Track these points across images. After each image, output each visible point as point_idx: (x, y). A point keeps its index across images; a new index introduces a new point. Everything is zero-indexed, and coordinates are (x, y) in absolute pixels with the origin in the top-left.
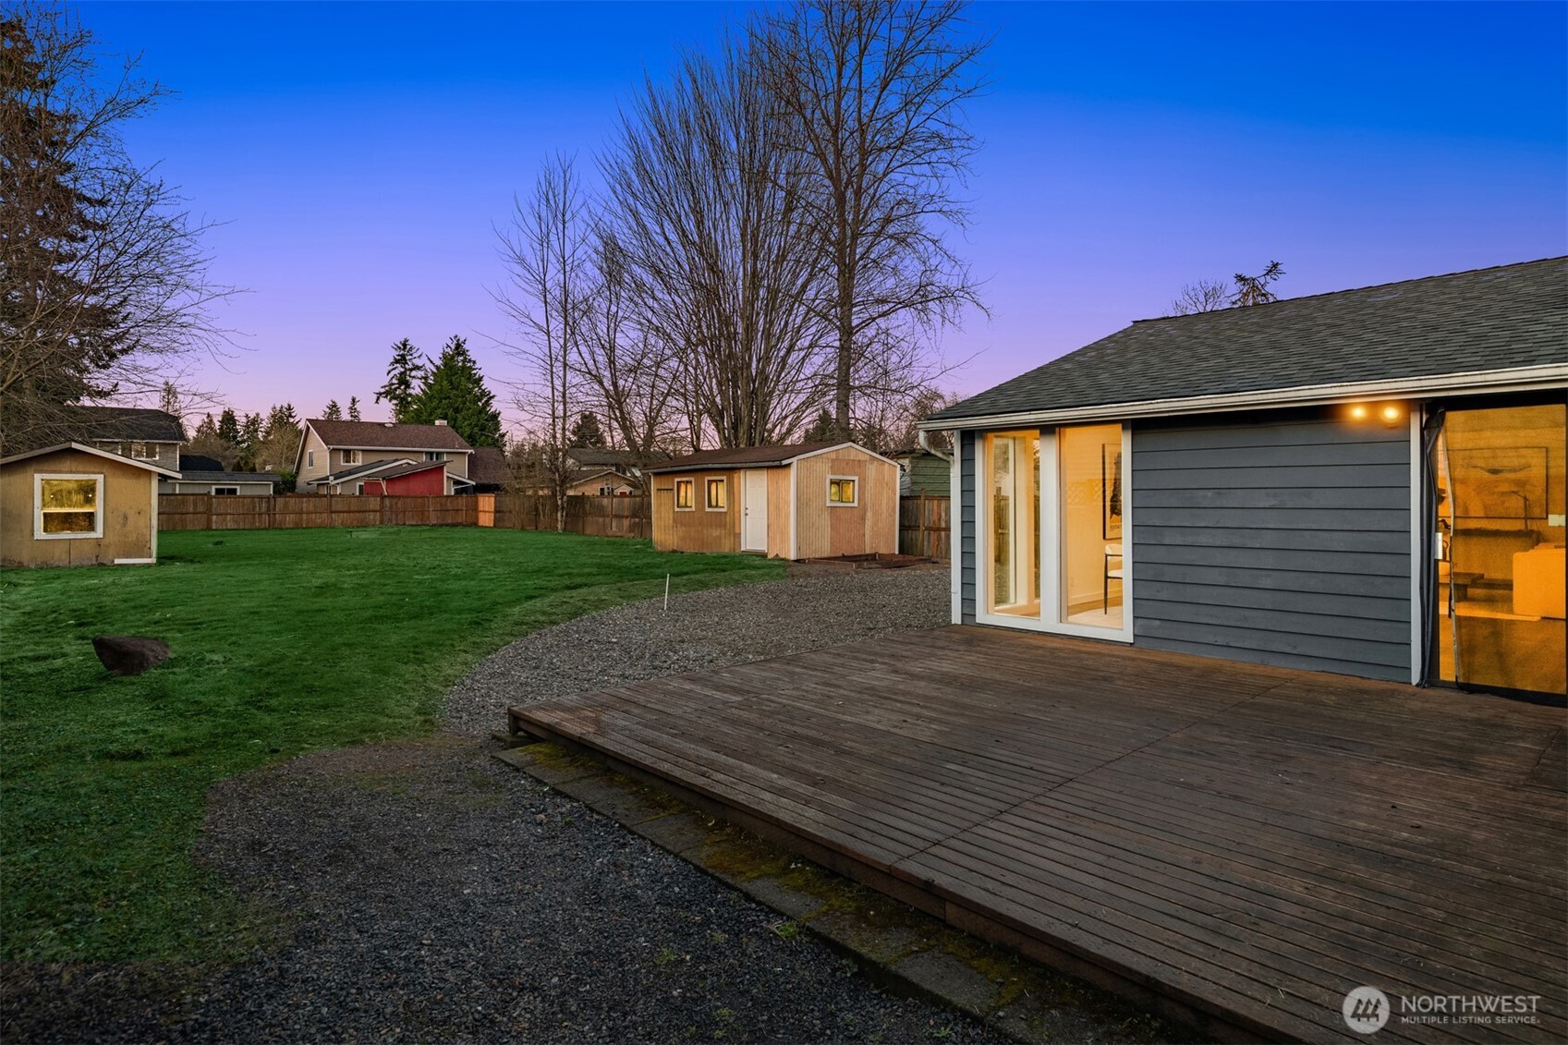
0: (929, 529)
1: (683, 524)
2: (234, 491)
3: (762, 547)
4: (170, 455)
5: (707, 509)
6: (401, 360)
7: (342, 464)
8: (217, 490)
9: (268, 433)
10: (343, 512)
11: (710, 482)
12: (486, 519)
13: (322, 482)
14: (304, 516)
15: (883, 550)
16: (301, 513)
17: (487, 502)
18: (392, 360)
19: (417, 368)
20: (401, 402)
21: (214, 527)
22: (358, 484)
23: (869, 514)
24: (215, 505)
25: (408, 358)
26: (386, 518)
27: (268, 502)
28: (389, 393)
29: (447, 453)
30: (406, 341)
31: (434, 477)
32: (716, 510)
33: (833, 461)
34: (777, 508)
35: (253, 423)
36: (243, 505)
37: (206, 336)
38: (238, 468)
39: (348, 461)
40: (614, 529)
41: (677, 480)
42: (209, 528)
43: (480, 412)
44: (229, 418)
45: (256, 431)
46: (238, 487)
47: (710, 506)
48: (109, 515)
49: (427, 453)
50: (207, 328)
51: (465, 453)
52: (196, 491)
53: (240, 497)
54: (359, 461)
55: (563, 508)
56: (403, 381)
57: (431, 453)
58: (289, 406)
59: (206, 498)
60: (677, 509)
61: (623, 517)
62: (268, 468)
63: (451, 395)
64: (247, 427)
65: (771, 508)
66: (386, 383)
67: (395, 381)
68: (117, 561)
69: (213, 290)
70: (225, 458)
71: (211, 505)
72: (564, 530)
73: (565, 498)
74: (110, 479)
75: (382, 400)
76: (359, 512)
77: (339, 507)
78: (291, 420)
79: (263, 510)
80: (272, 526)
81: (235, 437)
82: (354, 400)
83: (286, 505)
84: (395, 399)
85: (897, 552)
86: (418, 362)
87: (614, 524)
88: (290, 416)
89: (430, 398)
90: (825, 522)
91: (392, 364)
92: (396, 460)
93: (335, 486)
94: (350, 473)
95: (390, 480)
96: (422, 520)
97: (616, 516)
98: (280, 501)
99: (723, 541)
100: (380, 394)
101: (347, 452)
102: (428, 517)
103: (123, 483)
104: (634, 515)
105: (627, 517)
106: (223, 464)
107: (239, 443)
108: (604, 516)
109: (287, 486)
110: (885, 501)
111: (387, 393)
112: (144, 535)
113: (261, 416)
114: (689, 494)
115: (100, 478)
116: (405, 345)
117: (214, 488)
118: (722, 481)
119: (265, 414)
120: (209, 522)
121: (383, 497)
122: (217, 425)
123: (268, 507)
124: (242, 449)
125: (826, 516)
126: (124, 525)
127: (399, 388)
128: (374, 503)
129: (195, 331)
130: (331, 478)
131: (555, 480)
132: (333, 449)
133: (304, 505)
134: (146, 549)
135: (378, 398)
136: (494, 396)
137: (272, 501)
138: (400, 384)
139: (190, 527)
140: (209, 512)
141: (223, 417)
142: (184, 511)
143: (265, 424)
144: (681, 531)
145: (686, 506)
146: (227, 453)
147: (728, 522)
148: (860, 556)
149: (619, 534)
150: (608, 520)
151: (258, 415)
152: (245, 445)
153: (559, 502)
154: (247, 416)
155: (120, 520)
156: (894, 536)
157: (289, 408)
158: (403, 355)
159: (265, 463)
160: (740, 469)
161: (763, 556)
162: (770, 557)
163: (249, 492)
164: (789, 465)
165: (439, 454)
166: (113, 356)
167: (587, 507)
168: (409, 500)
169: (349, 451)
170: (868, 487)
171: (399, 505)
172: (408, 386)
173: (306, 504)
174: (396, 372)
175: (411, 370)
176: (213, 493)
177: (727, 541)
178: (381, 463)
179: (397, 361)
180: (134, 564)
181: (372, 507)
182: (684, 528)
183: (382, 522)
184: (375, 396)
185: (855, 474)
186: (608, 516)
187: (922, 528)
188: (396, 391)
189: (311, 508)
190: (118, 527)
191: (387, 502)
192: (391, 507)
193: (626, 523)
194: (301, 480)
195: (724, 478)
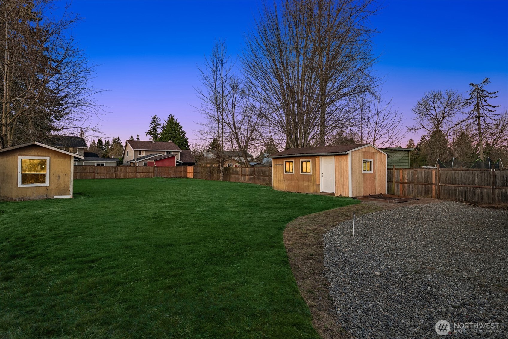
0: (398, 183)
1: (288, 180)
2: (103, 165)
3: (333, 191)
4: (81, 151)
5: (301, 174)
6: (154, 122)
7: (138, 155)
8: (97, 164)
9: (112, 146)
10: (141, 172)
11: (302, 162)
12: (190, 175)
13: (132, 162)
14: (127, 174)
15: (382, 192)
16: (126, 173)
17: (190, 169)
18: (151, 122)
19: (159, 125)
20: (154, 136)
21: (96, 178)
22: (144, 162)
23: (377, 176)
24: (96, 170)
25: (156, 121)
26: (155, 175)
27: (115, 169)
28: (150, 133)
29: (173, 152)
30: (156, 116)
31: (172, 160)
32: (306, 174)
33: (364, 152)
34: (341, 174)
35: (107, 143)
36: (106, 170)
37: (94, 107)
38: (103, 156)
39: (140, 154)
40: (242, 180)
41: (285, 161)
42: (94, 178)
43: (182, 138)
44: (100, 141)
45: (108, 145)
46: (105, 163)
47: (302, 172)
48: (52, 175)
49: (166, 152)
50: (95, 104)
51: (179, 152)
52: (90, 165)
53: (105, 167)
54: (144, 154)
55: (222, 171)
56: (155, 129)
57: (168, 152)
58: (118, 137)
59: (93, 167)
60: (285, 173)
61: (246, 175)
62: (113, 157)
63: (172, 133)
64: (105, 144)
65: (337, 173)
66: (149, 130)
67: (152, 129)
68: (55, 197)
69: (96, 90)
70: (99, 154)
71: (95, 170)
72: (223, 180)
73: (223, 168)
74: (52, 159)
75: (148, 135)
76: (146, 172)
77: (139, 171)
78: (119, 142)
79: (113, 172)
80: (116, 178)
81: (102, 147)
82: (138, 136)
83: (121, 170)
84: (152, 135)
85: (386, 193)
86: (159, 123)
87: (242, 178)
88: (119, 141)
89: (166, 133)
90: (361, 179)
91: (151, 123)
92: (156, 154)
93: (136, 163)
94: (141, 158)
95: (157, 161)
96: (168, 175)
97: (243, 175)
98: (119, 168)
99: (310, 187)
100: (147, 133)
101: (140, 152)
102: (170, 174)
103: (58, 161)
104: (251, 175)
105: (248, 175)
106: (99, 155)
107: (103, 149)
108: (238, 175)
109: (120, 163)
110: (382, 170)
111: (149, 133)
112: (67, 185)
113: (110, 141)
114: (290, 166)
115: (48, 158)
116: (155, 117)
117: (96, 163)
118: (310, 161)
119: (111, 140)
120: (94, 175)
121: (154, 167)
122: (96, 143)
123: (115, 171)
124: (104, 151)
125: (362, 177)
126: (59, 180)
127: (153, 131)
128: (151, 169)
129: (90, 105)
130: (135, 160)
131: (219, 161)
132: (135, 150)
133: (127, 170)
134: (68, 191)
135: (147, 135)
136: (186, 133)
137: (116, 168)
138: (154, 130)
139: (88, 178)
140: (94, 172)
141: (98, 141)
142: (86, 172)
143: (111, 143)
144: (287, 183)
145: (290, 172)
146: (100, 152)
147: (313, 179)
148: (374, 195)
149: (245, 182)
150: (240, 176)
151: (109, 140)
152: (105, 150)
153: (221, 169)
154: (105, 141)
155: (57, 178)
156: (385, 186)
157: (118, 138)
158: (155, 120)
159: (112, 156)
160: (319, 156)
161: (334, 195)
162: (337, 195)
163: (108, 165)
164: (348, 154)
165: (170, 152)
166: (62, 116)
167: (231, 171)
168: (163, 168)
169: (141, 151)
170: (376, 164)
171: (160, 170)
172: (156, 130)
173: (128, 169)
174: (152, 126)
175: (157, 125)
176: (96, 165)
177: (312, 187)
178: (151, 155)
179: (153, 122)
180: (63, 198)
181: (151, 171)
182: (289, 182)
183: (154, 176)
184: (146, 134)
185: (372, 158)
186: (240, 175)
187: (394, 182)
188: (153, 132)
189: (130, 171)
190: (56, 181)
191: (156, 169)
192: (157, 171)
193: (247, 177)
194: (125, 161)
195: (311, 160)
